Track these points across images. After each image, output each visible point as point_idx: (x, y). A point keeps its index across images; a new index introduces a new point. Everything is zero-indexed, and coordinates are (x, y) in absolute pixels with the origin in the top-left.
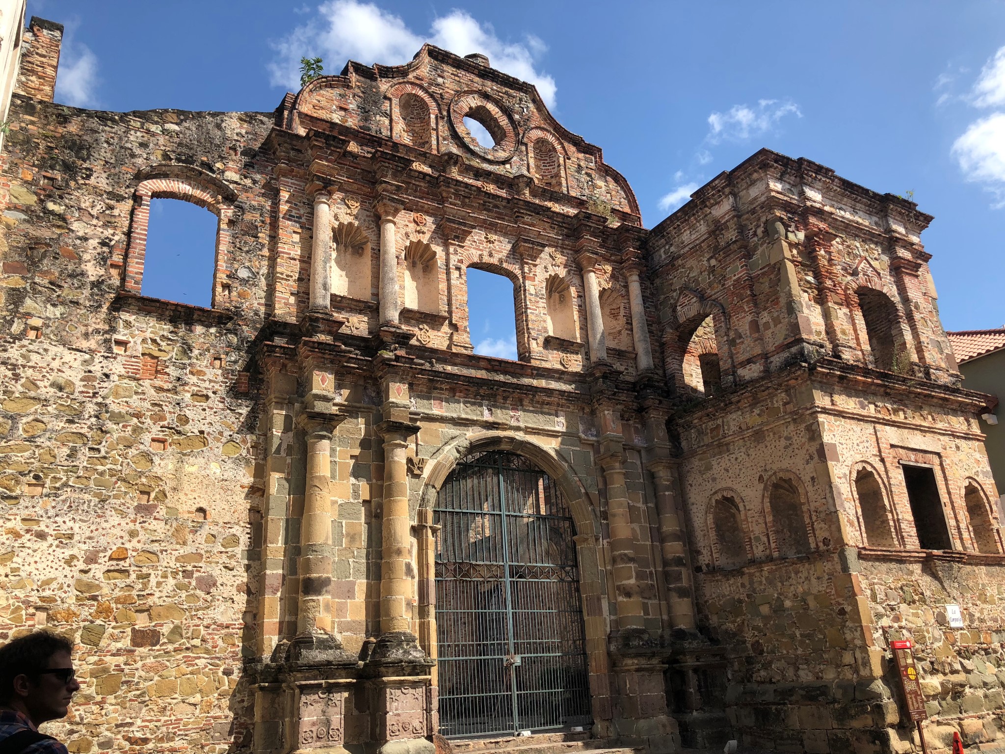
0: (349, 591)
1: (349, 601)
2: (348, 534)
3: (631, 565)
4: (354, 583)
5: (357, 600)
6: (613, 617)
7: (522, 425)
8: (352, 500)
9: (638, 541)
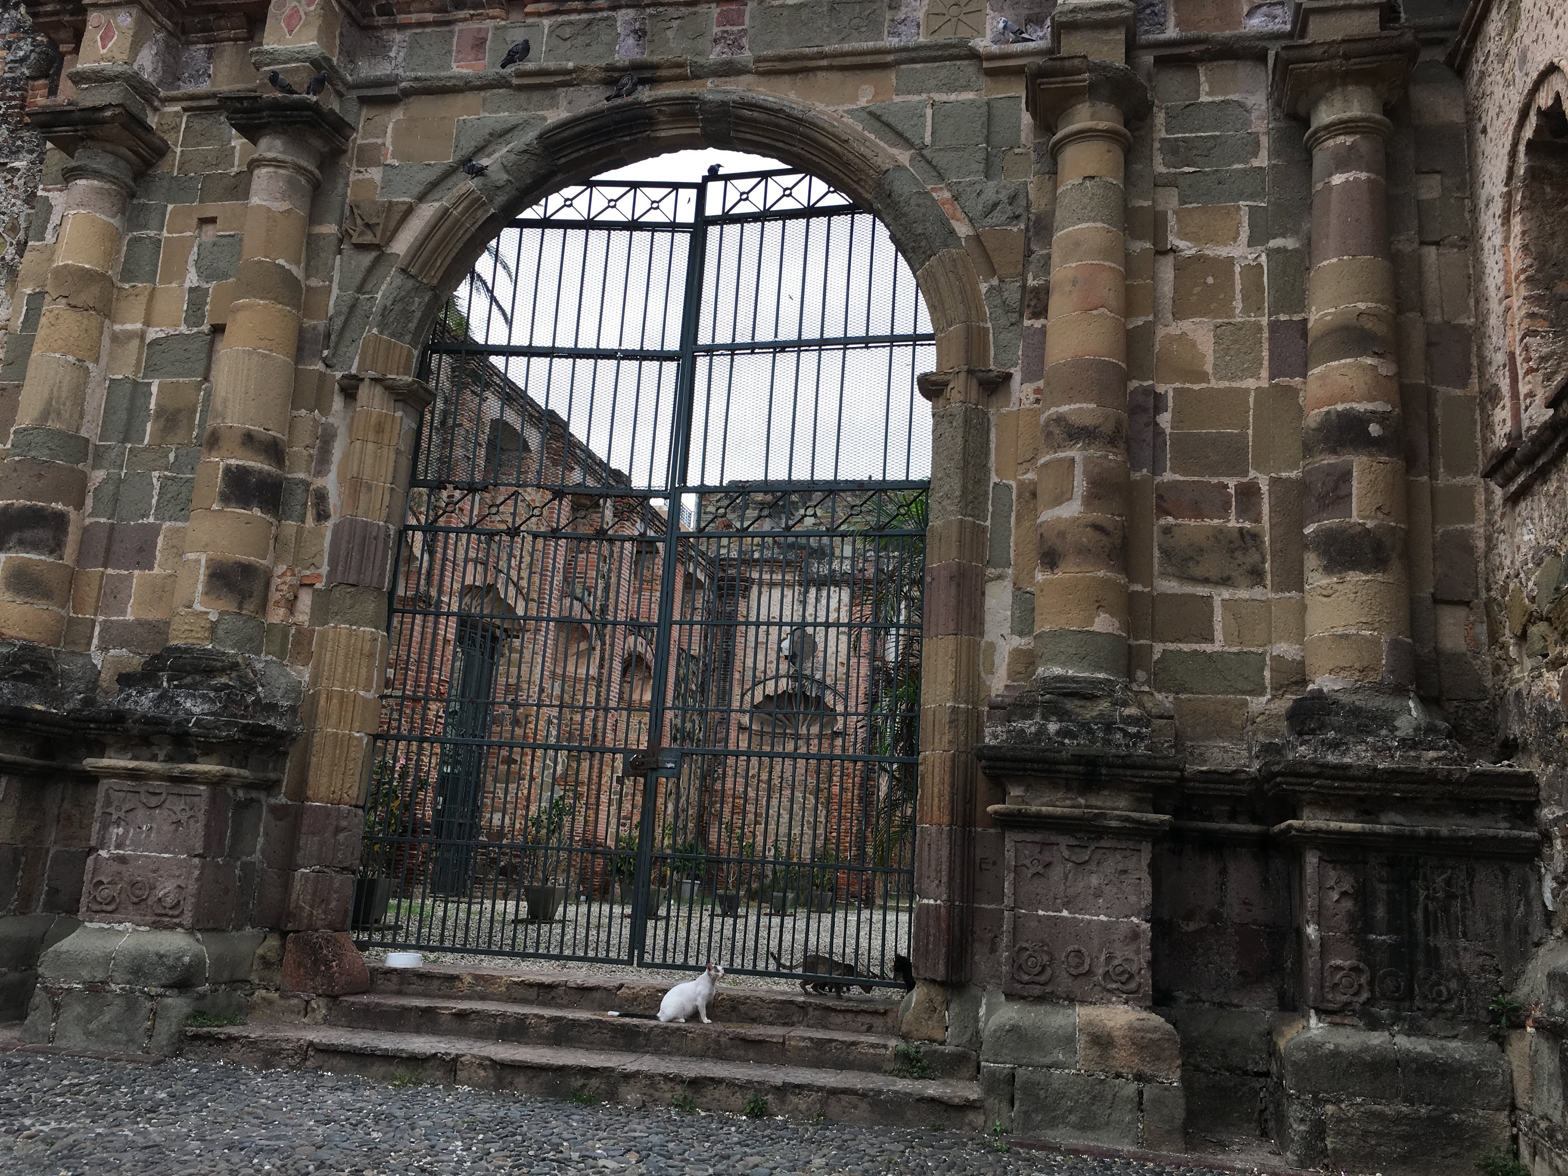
0: (141, 550)
1: (136, 572)
2: (161, 411)
3: (1075, 453)
4: (155, 530)
5: (156, 570)
6: (1017, 641)
7: (746, 56)
8: (183, 329)
9: (1203, 377)
